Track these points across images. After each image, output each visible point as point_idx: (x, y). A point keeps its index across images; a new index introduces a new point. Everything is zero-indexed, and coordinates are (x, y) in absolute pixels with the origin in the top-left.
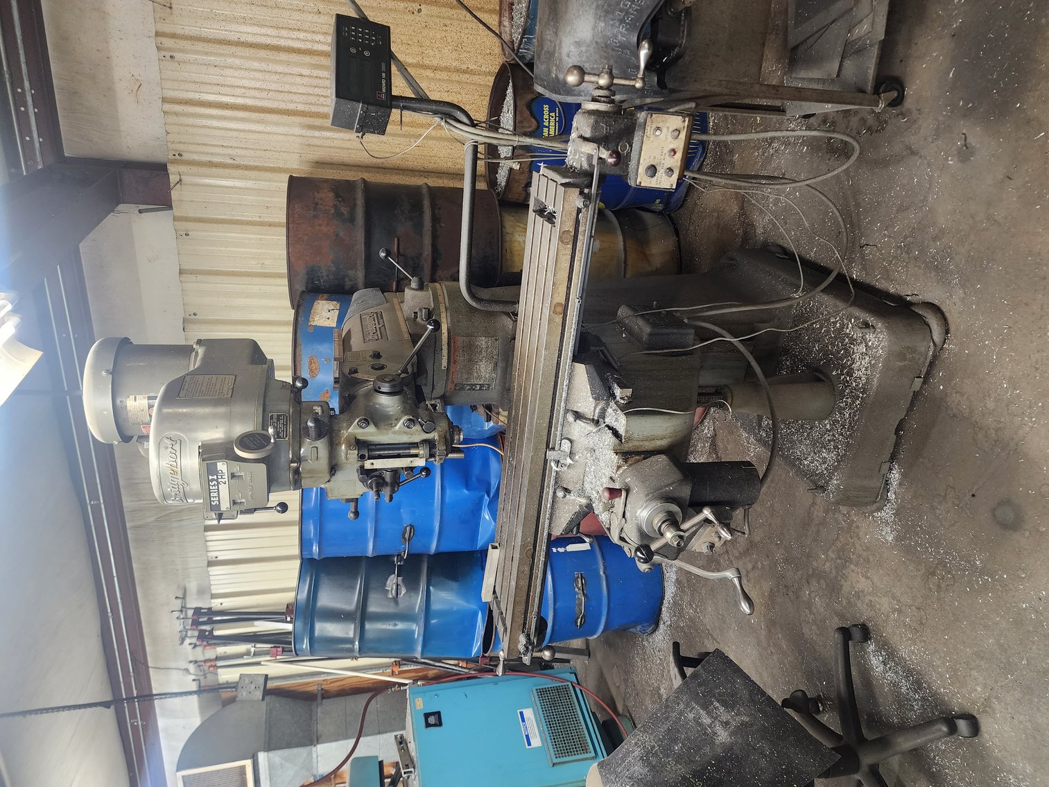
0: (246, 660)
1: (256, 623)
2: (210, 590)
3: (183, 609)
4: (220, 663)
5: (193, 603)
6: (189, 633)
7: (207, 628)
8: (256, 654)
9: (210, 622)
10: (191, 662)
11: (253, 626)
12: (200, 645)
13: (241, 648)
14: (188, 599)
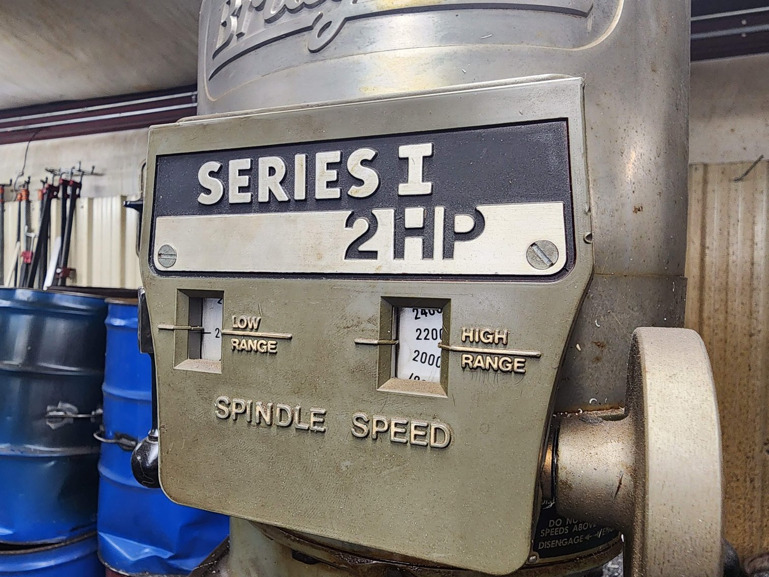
0: (24, 228)
1: (59, 239)
2: (98, 197)
3: (82, 173)
4: (23, 203)
5: (87, 182)
6: (57, 178)
7: (60, 195)
8: (28, 239)
9: (65, 197)
10: (29, 178)
11: (57, 236)
12: (44, 187)
13: (36, 224)
14: (92, 177)
